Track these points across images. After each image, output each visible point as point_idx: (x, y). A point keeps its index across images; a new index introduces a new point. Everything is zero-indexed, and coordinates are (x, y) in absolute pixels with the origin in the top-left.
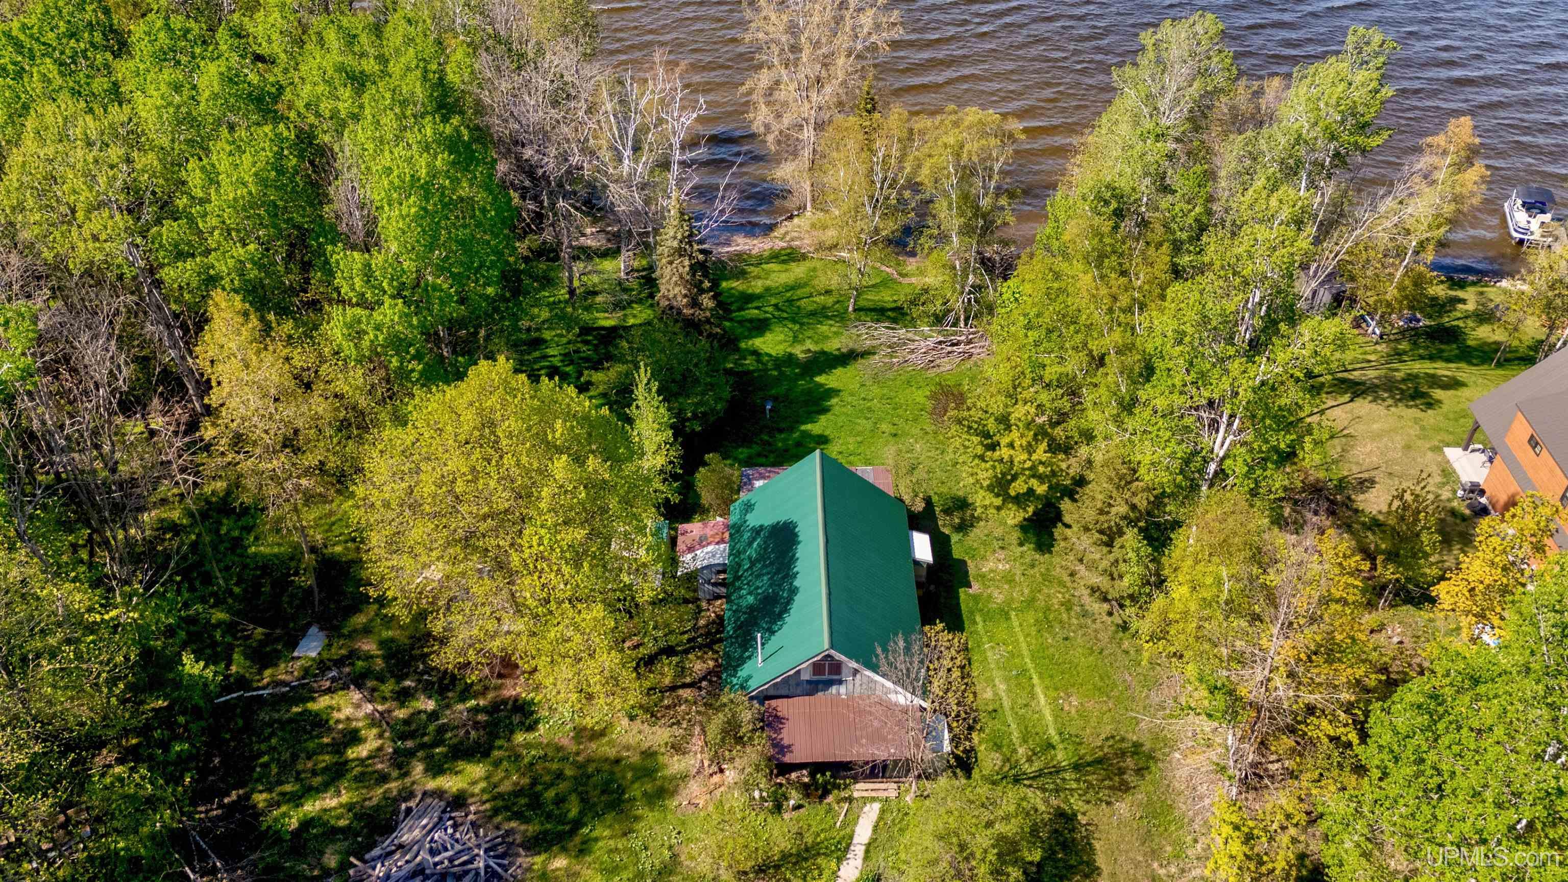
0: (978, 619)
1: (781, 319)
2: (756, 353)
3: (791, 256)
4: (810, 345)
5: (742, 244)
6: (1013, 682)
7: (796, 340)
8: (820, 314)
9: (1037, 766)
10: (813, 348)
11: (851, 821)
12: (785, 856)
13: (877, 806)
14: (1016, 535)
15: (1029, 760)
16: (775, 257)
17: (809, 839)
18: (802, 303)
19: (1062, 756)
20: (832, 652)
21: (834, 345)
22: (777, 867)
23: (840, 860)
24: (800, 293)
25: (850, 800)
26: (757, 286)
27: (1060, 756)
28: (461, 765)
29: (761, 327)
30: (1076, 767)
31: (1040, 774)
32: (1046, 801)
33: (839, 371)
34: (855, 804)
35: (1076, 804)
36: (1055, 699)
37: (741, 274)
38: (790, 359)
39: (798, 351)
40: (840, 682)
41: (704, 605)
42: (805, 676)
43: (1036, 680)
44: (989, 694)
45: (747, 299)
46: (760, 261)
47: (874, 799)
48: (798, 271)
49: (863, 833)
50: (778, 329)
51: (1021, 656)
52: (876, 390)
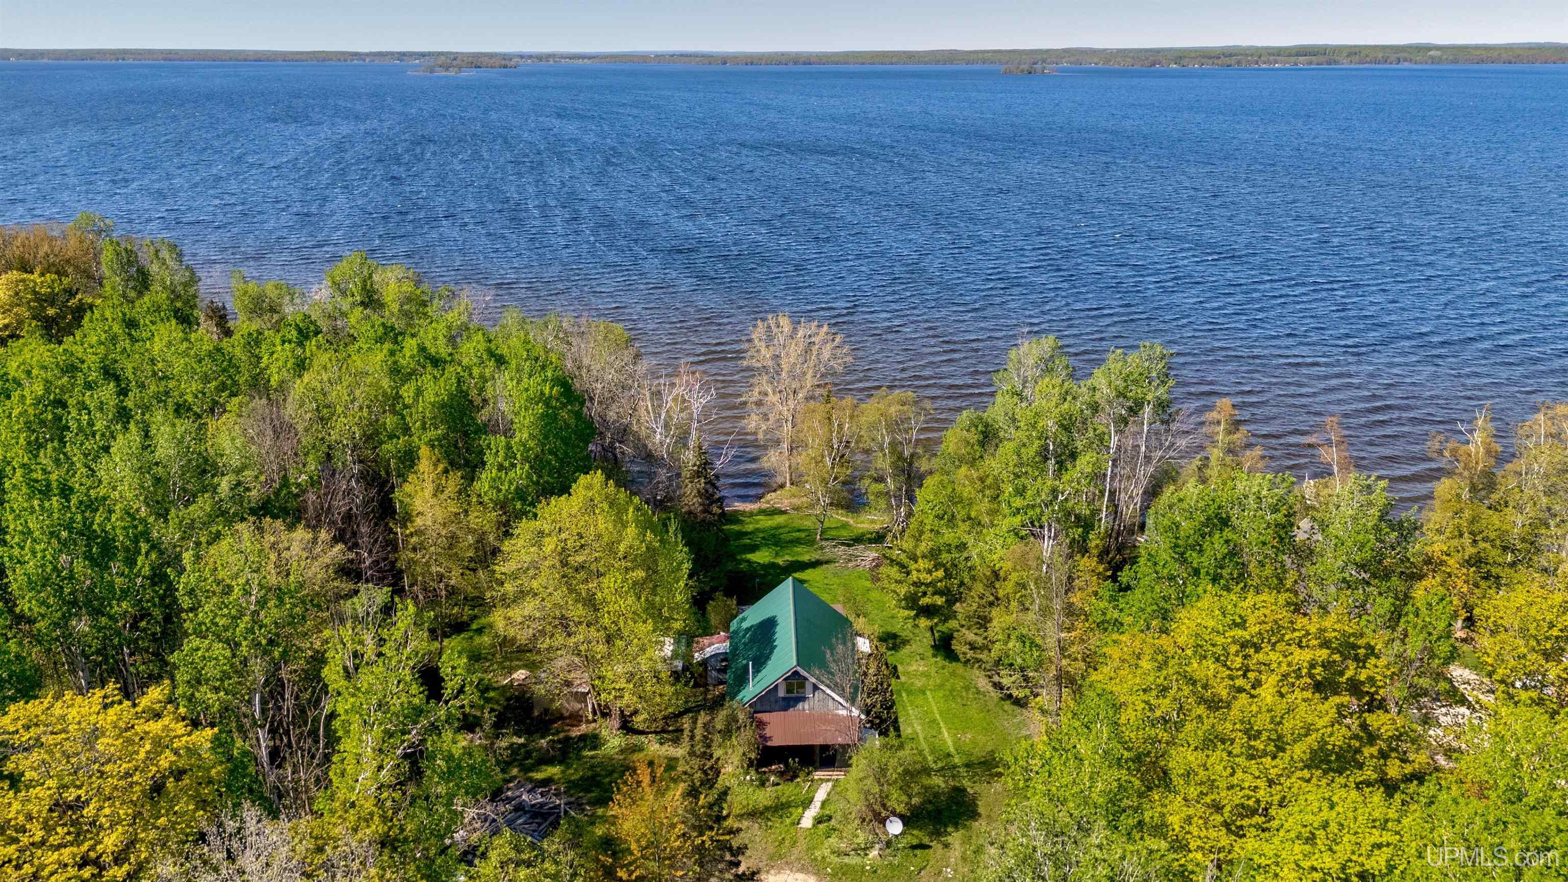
0: (904, 694)
1: (766, 545)
2: (748, 561)
3: (775, 512)
4: (787, 558)
5: (739, 506)
6: (926, 726)
7: (777, 554)
8: (797, 542)
9: (940, 765)
10: (790, 559)
11: (813, 790)
12: (767, 809)
13: (830, 784)
14: (930, 652)
15: (935, 762)
16: (762, 512)
17: (784, 800)
18: (782, 537)
19: (957, 760)
20: (799, 669)
21: (806, 558)
22: (762, 813)
23: (804, 809)
24: (781, 531)
25: (812, 781)
26: (750, 528)
27: (956, 760)
28: (544, 767)
29: (753, 548)
30: (967, 765)
31: (942, 769)
32: (946, 782)
33: (809, 571)
34: (815, 783)
35: (966, 783)
36: (955, 735)
37: (738, 522)
38: (773, 565)
39: (780, 561)
40: (804, 699)
41: (711, 688)
42: (782, 693)
43: (942, 724)
44: (909, 731)
45: (742, 534)
46: (751, 514)
47: (828, 780)
48: (779, 520)
49: (821, 795)
50: (764, 549)
51: (932, 712)
52: (836, 580)
